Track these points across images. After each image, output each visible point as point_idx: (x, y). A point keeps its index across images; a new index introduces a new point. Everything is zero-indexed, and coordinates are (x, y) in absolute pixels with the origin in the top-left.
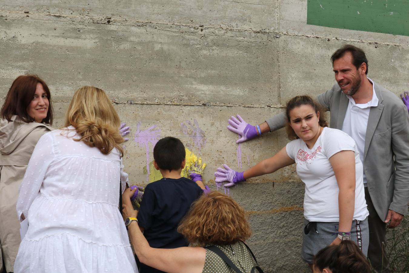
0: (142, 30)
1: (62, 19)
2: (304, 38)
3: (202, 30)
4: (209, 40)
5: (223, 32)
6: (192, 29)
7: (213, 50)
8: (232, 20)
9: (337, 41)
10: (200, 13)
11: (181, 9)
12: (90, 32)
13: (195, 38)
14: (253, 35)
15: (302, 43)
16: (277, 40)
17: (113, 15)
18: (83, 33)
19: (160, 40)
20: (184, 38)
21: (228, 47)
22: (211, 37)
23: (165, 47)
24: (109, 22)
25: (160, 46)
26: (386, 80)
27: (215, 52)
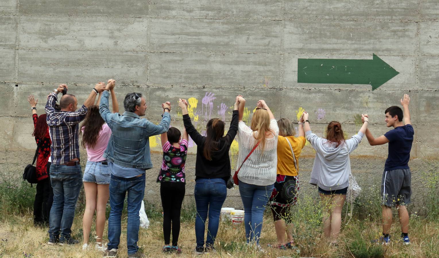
0: (218, 90)
1: (186, 88)
2: (296, 89)
3: (244, 89)
4: (247, 93)
5: (254, 89)
6: (240, 89)
7: (249, 97)
8: (258, 83)
9: (315, 90)
10: (243, 81)
11: (234, 80)
12: (196, 92)
13: (241, 92)
14: (269, 89)
15: (294, 92)
16: (281, 91)
17: (206, 85)
18: (194, 93)
19: (225, 94)
20: (236, 93)
21: (256, 96)
22: (248, 92)
23: (227, 97)
24: (204, 88)
25: (225, 97)
26: (344, 108)
27: (250, 98)
